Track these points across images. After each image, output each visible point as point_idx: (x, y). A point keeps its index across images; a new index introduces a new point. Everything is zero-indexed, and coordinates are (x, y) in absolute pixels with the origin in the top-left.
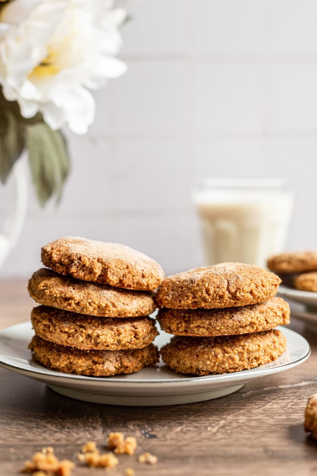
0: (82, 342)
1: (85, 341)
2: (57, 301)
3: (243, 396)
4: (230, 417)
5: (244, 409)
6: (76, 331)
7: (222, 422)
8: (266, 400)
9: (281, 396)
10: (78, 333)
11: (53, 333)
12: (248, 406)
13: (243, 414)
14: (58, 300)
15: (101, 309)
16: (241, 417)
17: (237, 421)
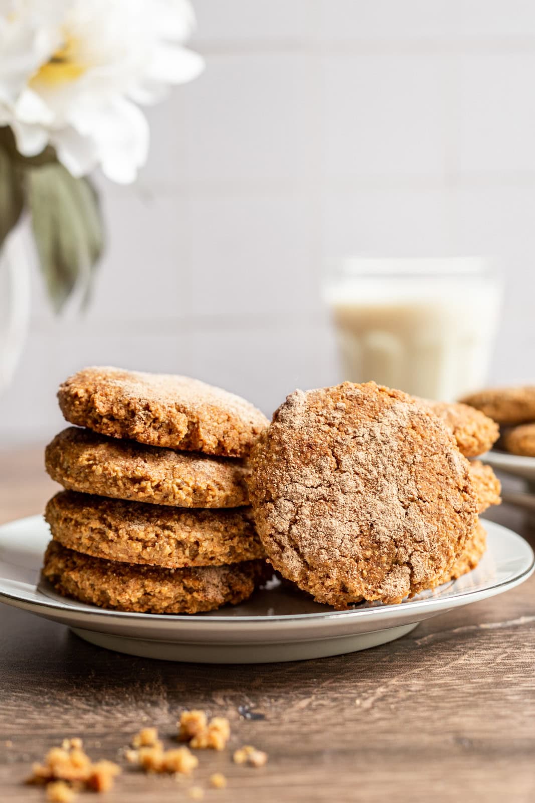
0: (170, 554)
1: (174, 554)
2: (116, 485)
3: (417, 644)
4: (394, 681)
5: (419, 667)
6: (157, 535)
7: (381, 691)
8: (458, 651)
9: (483, 643)
10: (162, 539)
11: (116, 543)
12: (426, 661)
13: (418, 676)
14: (120, 483)
15: (198, 495)
16: (414, 681)
17: (406, 688)
